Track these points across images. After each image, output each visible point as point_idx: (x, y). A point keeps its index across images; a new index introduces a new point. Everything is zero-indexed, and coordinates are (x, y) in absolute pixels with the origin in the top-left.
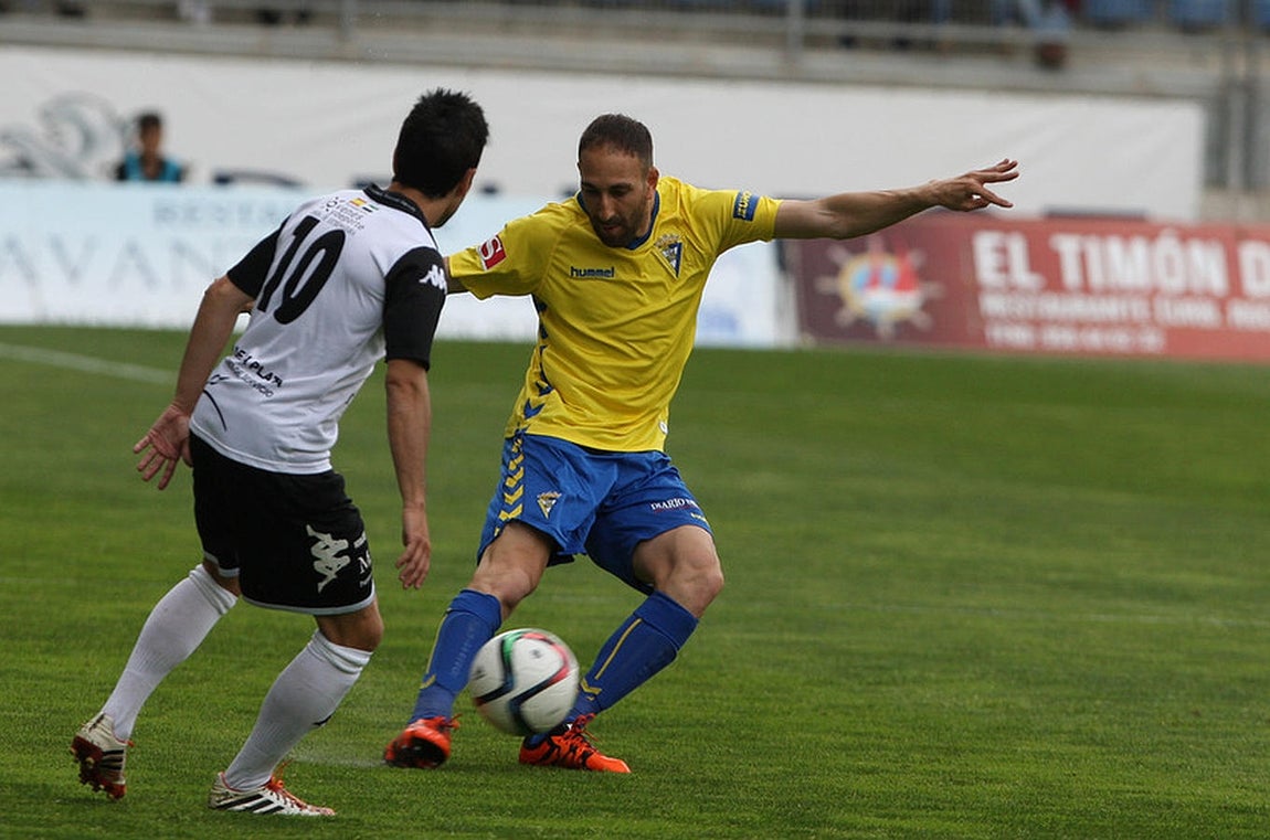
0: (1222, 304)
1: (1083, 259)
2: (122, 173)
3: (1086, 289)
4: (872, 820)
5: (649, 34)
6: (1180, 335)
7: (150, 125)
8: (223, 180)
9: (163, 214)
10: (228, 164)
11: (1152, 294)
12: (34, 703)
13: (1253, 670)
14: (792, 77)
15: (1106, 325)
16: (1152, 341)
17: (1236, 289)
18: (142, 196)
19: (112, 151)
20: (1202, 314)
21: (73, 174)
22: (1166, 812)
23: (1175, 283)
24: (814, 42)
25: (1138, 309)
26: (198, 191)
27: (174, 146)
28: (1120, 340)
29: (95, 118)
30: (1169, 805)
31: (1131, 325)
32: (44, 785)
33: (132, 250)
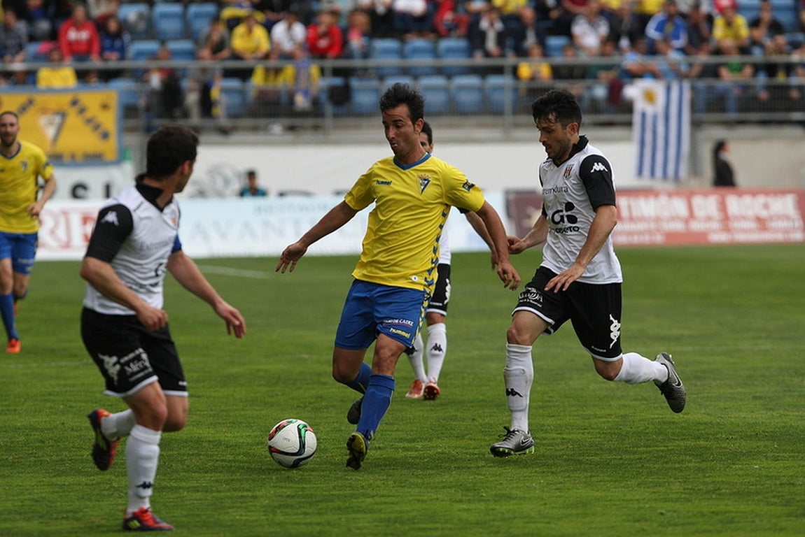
0: (686, 221)
1: (629, 207)
2: (242, 194)
3: (631, 219)
4: (554, 435)
5: (451, 126)
6: (670, 235)
7: (251, 175)
8: (282, 194)
9: (259, 209)
10: (284, 187)
11: (658, 220)
12: (214, 408)
13: (704, 367)
14: (509, 140)
15: (640, 233)
16: (659, 239)
17: (692, 215)
18: (250, 202)
19: (236, 186)
20: (678, 226)
21: (220, 195)
22: (672, 426)
23: (666, 214)
24: (516, 126)
25: (652, 226)
26: (272, 200)
27: (261, 182)
28: (646, 239)
29: (229, 173)
30: (673, 423)
31: (650, 232)
32: (219, 440)
33: (247, 225)
